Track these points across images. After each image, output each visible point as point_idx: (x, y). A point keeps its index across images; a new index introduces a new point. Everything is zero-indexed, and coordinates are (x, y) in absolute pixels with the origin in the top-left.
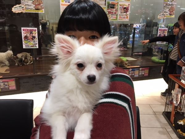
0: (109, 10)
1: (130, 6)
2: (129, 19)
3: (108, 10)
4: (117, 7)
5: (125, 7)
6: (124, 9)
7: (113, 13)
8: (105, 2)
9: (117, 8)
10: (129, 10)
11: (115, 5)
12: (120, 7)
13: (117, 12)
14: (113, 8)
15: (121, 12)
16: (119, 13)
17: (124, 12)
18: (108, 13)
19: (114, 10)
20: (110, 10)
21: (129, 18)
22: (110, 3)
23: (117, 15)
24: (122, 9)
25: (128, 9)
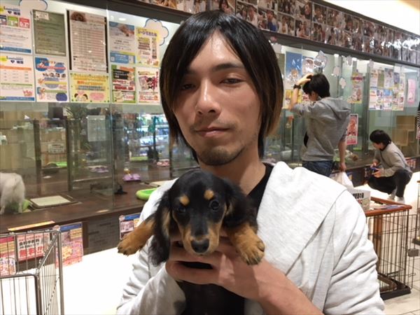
0: (115, 81)
2: (159, 101)
3: (114, 83)
4: (132, 77)
5: (149, 76)
6: (148, 81)
7: (125, 88)
8: (107, 65)
9: (134, 79)
11: (128, 72)
12: (140, 78)
13: (134, 87)
14: (126, 78)
15: (143, 88)
16: (138, 88)
17: (149, 87)
18: (116, 88)
19: (128, 81)
20: (119, 82)
21: (159, 98)
22: (118, 68)
23: (134, 93)
24: (143, 81)
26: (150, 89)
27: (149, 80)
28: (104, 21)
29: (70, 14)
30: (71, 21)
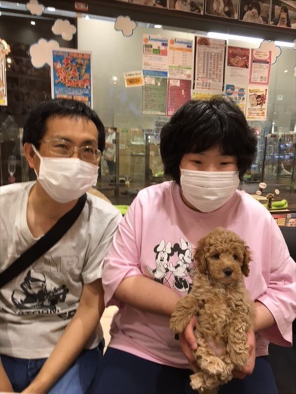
1: (267, 93)
2: (266, 117)
5: (258, 94)
6: (257, 98)
8: (223, 84)
10: (267, 101)
12: (250, 96)
15: (252, 105)
16: (248, 105)
17: (258, 104)
21: (266, 114)
24: (253, 98)
25: (265, 99)
26: (259, 106)
27: (259, 96)
28: (224, 44)
29: (198, 39)
30: (197, 46)
